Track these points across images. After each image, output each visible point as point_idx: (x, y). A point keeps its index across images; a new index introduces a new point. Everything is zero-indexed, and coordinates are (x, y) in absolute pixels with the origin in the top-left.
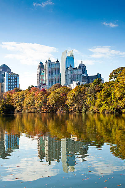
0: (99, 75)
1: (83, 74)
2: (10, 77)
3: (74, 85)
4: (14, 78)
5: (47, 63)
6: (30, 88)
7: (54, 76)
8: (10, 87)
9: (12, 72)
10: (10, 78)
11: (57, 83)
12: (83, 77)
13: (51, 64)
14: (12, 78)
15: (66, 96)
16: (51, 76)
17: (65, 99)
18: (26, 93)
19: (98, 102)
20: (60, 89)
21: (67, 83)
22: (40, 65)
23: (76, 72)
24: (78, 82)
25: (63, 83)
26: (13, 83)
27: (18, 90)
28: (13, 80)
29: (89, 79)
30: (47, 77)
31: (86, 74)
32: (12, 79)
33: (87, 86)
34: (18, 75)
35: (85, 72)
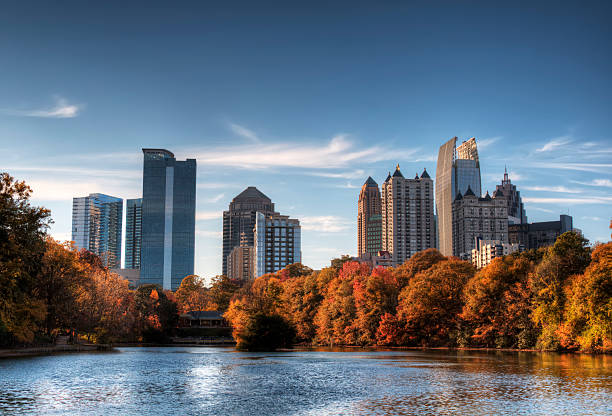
1: (510, 218)
2: (273, 228)
3: (483, 257)
4: (284, 230)
5: (391, 181)
6: (339, 264)
7: (413, 223)
8: (272, 261)
9: (276, 210)
10: (272, 232)
11: (424, 251)
14: (277, 230)
15: (460, 291)
16: (403, 226)
18: (327, 281)
20: (440, 269)
21: (459, 245)
22: (367, 189)
23: (486, 212)
24: (497, 242)
25: (445, 247)
26: (280, 247)
27: (296, 271)
28: (280, 237)
29: (534, 236)
30: (391, 226)
31: (522, 216)
33: (531, 258)
35: (518, 210)
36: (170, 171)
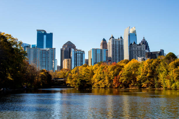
0: (162, 51)
13: (115, 41)
22: (103, 42)
23: (139, 48)
24: (143, 57)
31: (149, 50)
32: (78, 55)
36: (45, 36)
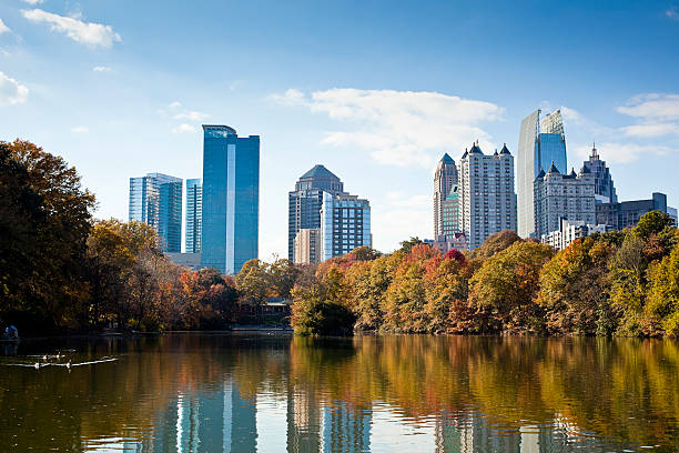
0: (660, 199)
1: (598, 197)
2: (341, 209)
3: (564, 237)
4: (352, 211)
5: (468, 157)
6: (409, 247)
7: (492, 203)
8: (341, 244)
9: (345, 190)
10: (340, 213)
11: (504, 230)
12: (599, 206)
13: (481, 162)
14: (345, 211)
15: (536, 275)
16: (482, 205)
17: (534, 286)
18: (395, 265)
19: (655, 298)
20: (512, 251)
21: (540, 228)
22: (443, 167)
24: (582, 223)
25: (525, 228)
26: (348, 229)
27: (367, 254)
28: (348, 218)
29: (621, 213)
30: (468, 207)
31: (612, 194)
32: (345, 215)
33: (614, 240)
34: (366, 202)
35: (608, 188)
36: (232, 149)
